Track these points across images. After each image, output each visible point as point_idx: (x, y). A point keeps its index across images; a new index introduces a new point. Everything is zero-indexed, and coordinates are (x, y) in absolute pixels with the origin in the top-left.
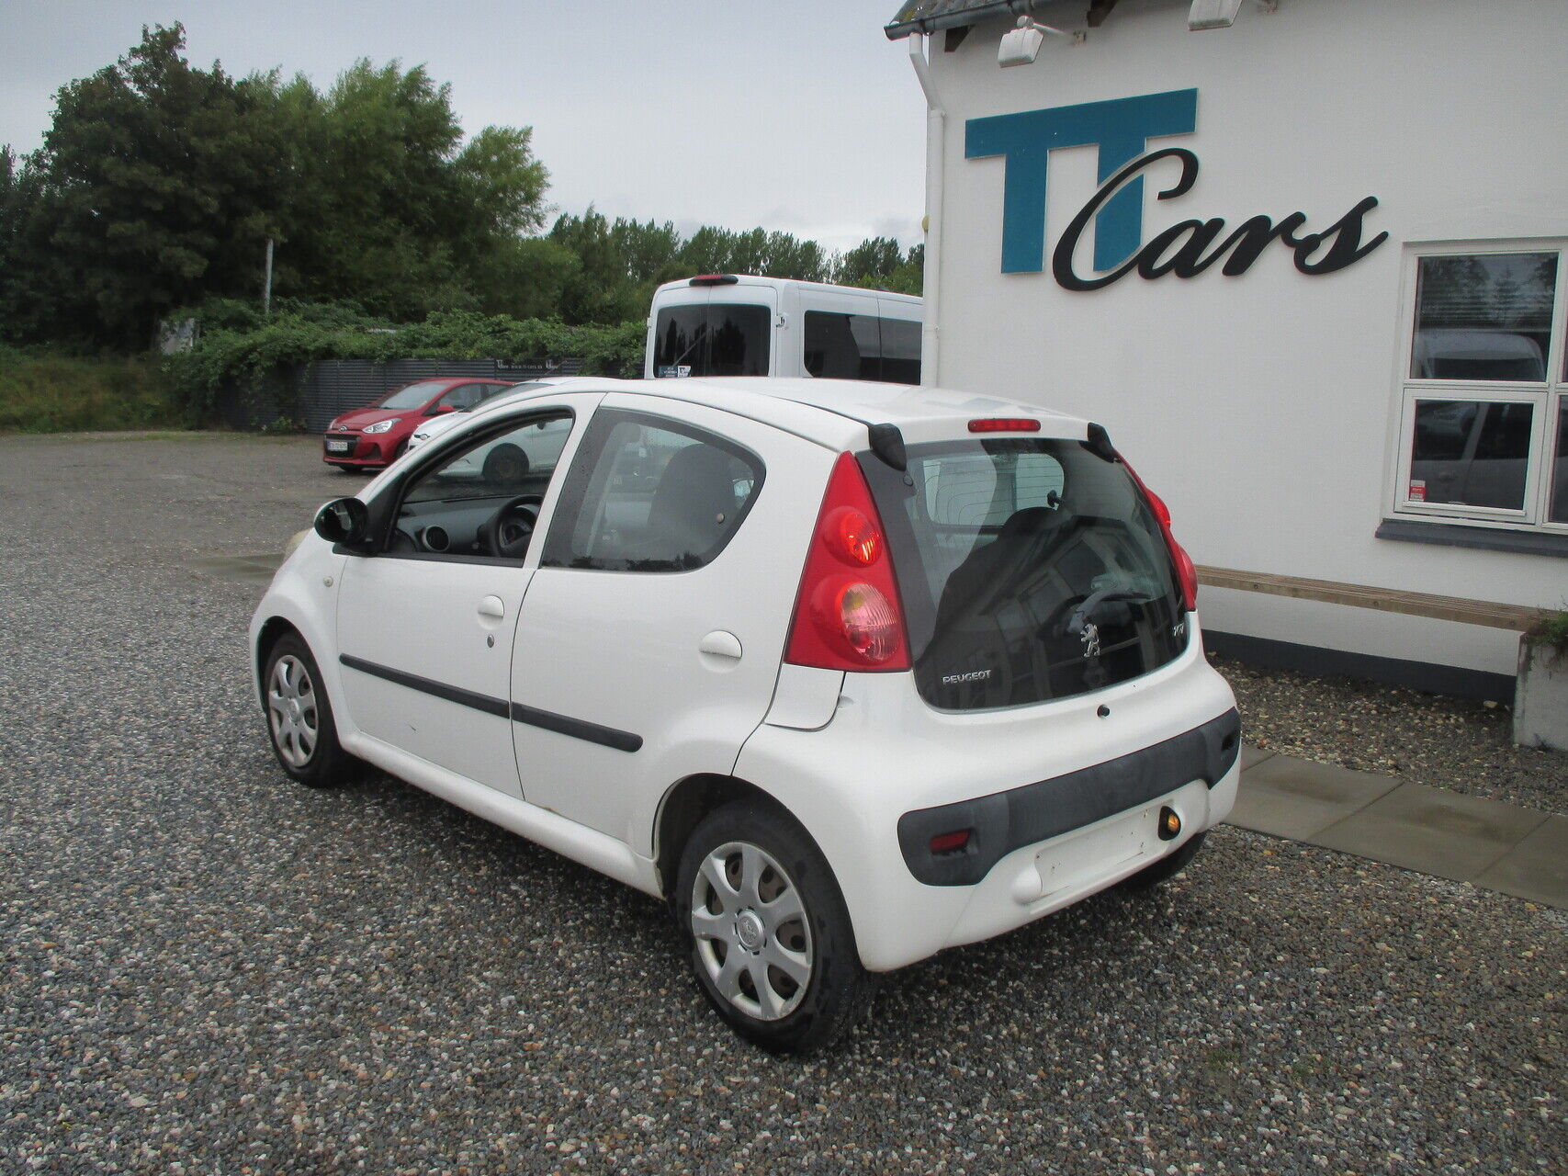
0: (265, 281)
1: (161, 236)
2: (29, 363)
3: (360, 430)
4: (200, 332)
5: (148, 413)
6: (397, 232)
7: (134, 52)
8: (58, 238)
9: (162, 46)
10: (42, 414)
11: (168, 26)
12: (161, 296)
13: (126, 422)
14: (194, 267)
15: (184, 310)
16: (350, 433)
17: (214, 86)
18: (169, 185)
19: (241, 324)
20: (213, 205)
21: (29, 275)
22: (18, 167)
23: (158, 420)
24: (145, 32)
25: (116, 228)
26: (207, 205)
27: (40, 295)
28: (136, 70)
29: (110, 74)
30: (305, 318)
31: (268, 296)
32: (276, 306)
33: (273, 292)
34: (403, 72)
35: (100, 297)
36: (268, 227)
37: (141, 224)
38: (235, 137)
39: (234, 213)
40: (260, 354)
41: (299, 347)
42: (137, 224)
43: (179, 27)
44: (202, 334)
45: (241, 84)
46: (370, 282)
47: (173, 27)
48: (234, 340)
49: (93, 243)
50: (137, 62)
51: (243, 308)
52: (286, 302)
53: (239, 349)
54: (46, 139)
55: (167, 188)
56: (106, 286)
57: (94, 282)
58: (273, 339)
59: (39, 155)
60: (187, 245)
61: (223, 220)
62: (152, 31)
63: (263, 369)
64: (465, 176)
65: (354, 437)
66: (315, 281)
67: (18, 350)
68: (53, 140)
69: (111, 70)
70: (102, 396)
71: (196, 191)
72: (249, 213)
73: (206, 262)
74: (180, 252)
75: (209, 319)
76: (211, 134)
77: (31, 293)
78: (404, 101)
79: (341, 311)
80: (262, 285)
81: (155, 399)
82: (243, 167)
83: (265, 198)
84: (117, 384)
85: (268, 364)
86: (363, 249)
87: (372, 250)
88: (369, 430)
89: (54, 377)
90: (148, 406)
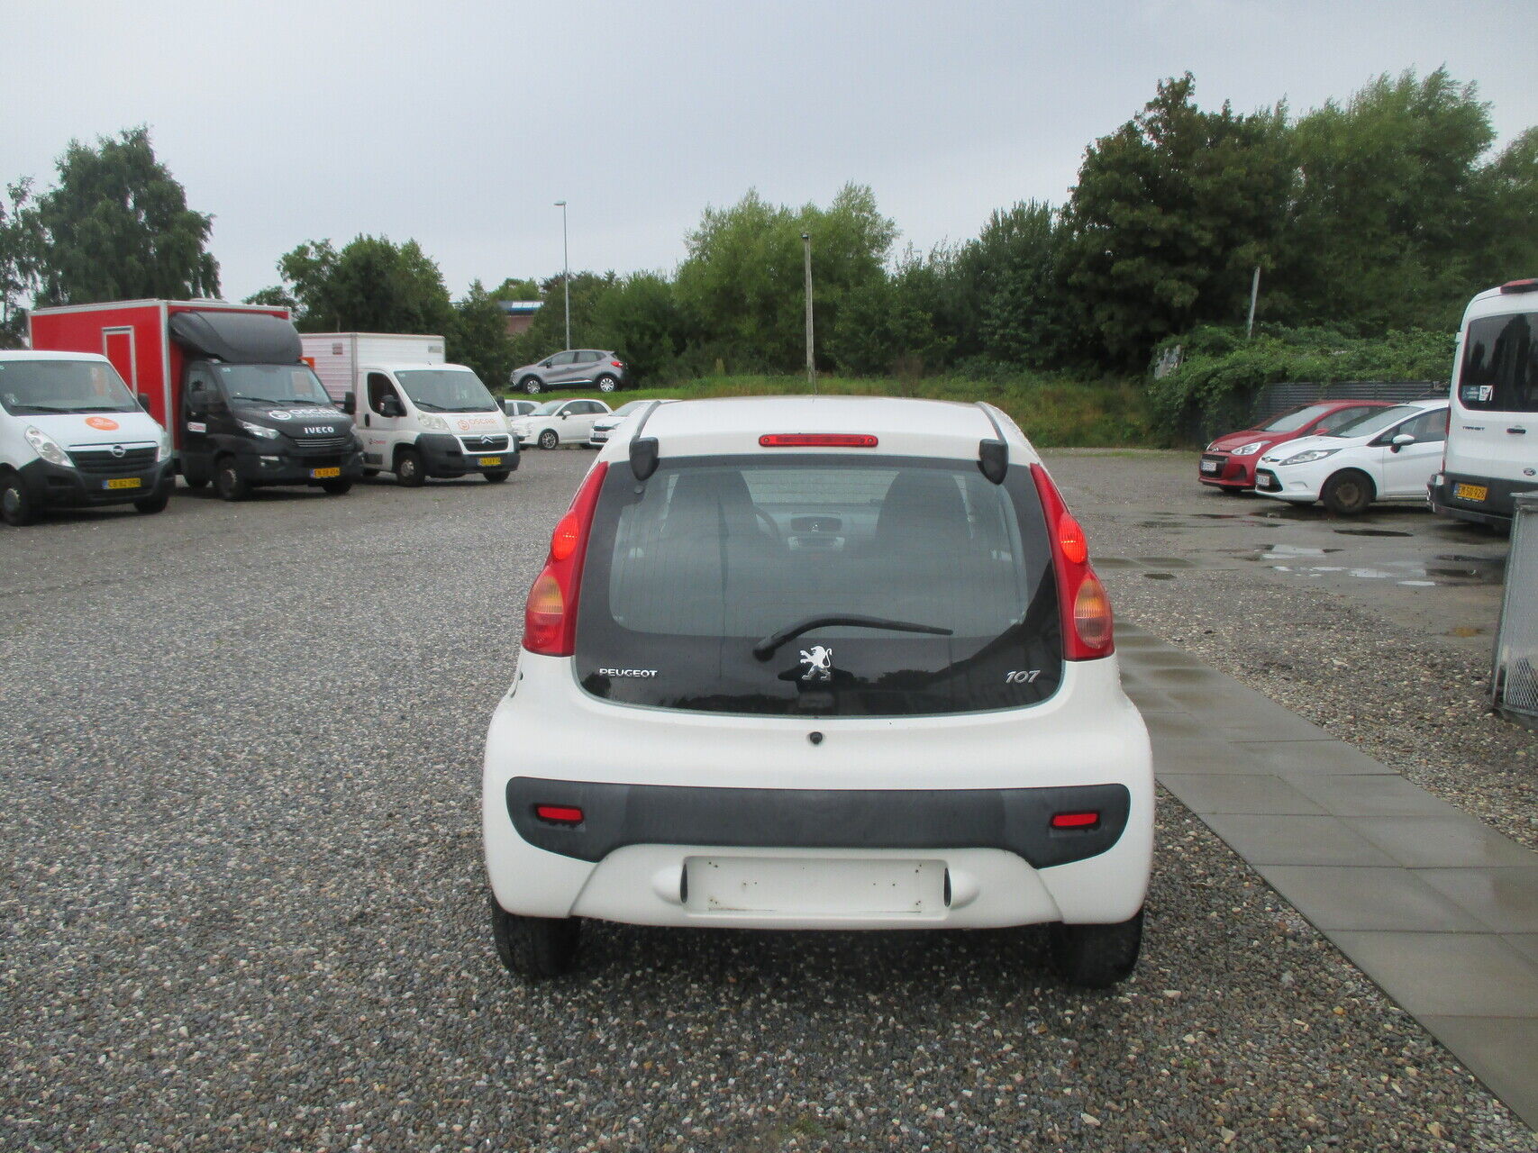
0: (1249, 307)
1: (1158, 271)
2: (1042, 386)
3: (1229, 451)
4: (1183, 358)
5: (1129, 432)
6: (1403, 249)
7: (1150, 106)
8: (1073, 279)
9: (1174, 95)
10: (1041, 431)
11: (1179, 77)
12: (1157, 326)
13: (1109, 441)
14: (1183, 296)
15: (1173, 338)
16: (1220, 454)
17: (1222, 126)
18: (1167, 222)
19: (1219, 349)
20: (1207, 238)
21: (1051, 311)
22: (1055, 220)
23: (1135, 439)
24: (1160, 86)
25: (1120, 266)
26: (1201, 239)
27: (1058, 328)
28: (1151, 121)
29: (1130, 130)
30: (1286, 342)
31: (1251, 321)
32: (1256, 332)
33: (1257, 317)
34: (1420, 79)
35: (1103, 328)
36: (1258, 256)
37: (1141, 260)
38: (1230, 171)
39: (1229, 243)
40: (1220, 378)
41: (1256, 371)
42: (1137, 260)
43: (1189, 75)
44: (1185, 360)
45: (1250, 120)
46: (1369, 304)
47: (1184, 77)
48: (1204, 364)
49: (1102, 281)
50: (1150, 115)
51: (1225, 335)
52: (1269, 326)
53: (1204, 373)
54: (1072, 193)
55: (1164, 226)
56: (1111, 318)
57: (1100, 315)
58: (1237, 363)
59: (1067, 207)
60: (1182, 278)
61: (1218, 251)
62: (1165, 84)
63: (1220, 392)
64: (1501, 182)
65: (1222, 458)
66: (1311, 305)
67: (1037, 376)
68: (1078, 194)
69: (1130, 125)
70: (1090, 417)
71: (1193, 227)
72: (1242, 243)
73: (1196, 293)
74: (1174, 284)
75: (1192, 346)
76: (1210, 172)
77: (1050, 327)
78: (1421, 110)
79: (1324, 334)
80: (1247, 311)
81: (1137, 420)
82: (1238, 200)
83: (1261, 227)
84: (1107, 406)
85: (1226, 387)
86: (1367, 269)
87: (1376, 270)
88: (1237, 452)
89: (1058, 399)
90: (1130, 426)
